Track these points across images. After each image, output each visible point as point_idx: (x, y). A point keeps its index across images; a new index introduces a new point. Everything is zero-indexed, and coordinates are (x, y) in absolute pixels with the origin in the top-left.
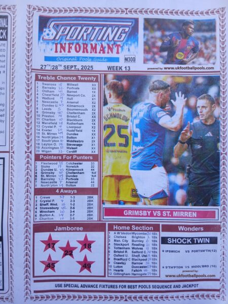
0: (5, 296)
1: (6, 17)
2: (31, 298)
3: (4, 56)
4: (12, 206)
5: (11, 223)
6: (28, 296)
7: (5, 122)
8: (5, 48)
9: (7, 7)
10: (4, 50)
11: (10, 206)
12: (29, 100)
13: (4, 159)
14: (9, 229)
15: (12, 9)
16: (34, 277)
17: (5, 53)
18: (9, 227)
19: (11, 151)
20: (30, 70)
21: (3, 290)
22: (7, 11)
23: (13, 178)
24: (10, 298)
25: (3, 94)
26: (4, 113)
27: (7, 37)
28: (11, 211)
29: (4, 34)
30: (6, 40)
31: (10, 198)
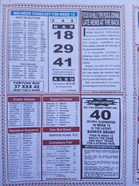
0: (121, 182)
1: (119, 12)
2: (136, 183)
3: (119, 36)
4: (126, 127)
5: (126, 138)
6: (134, 182)
7: (120, 76)
8: (119, 31)
9: (119, 6)
10: (118, 32)
11: (124, 127)
12: (135, 63)
13: (120, 99)
14: (124, 141)
15: (122, 7)
16: (137, 170)
17: (119, 34)
18: (124, 140)
19: (124, 94)
20: (135, 45)
21: (119, 178)
22: (119, 8)
23: (126, 111)
24: (123, 183)
25: (119, 59)
26: (119, 71)
27: (120, 25)
28: (126, 131)
29: (118, 22)
30: (119, 26)
31: (124, 123)
